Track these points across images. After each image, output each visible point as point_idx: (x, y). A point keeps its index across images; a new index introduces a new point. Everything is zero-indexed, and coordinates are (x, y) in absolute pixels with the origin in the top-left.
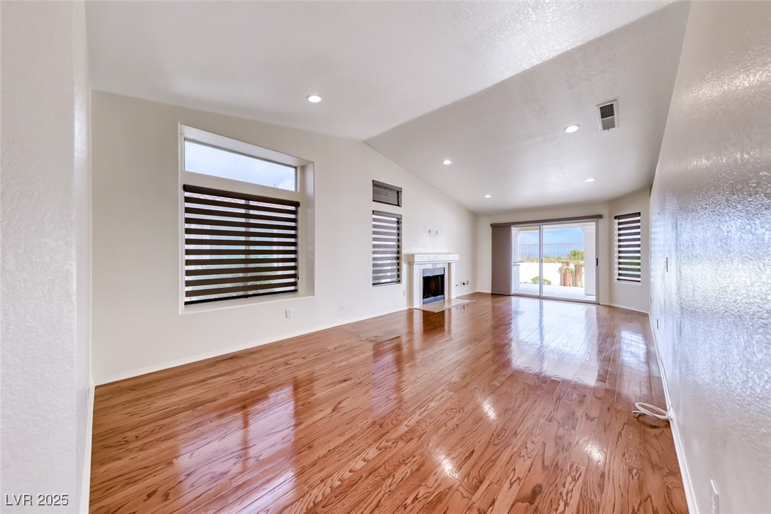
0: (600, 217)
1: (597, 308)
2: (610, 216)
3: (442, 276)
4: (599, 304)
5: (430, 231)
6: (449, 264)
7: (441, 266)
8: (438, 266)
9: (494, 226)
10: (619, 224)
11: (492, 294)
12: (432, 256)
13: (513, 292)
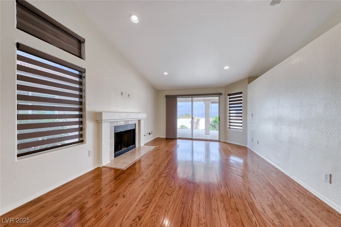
0: (221, 94)
1: (219, 144)
2: (225, 94)
3: (134, 130)
4: (220, 141)
5: (122, 93)
6: (139, 121)
7: (133, 122)
8: (130, 123)
9: (167, 97)
10: (230, 98)
11: (167, 139)
12: (123, 114)
13: (178, 136)
